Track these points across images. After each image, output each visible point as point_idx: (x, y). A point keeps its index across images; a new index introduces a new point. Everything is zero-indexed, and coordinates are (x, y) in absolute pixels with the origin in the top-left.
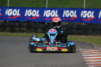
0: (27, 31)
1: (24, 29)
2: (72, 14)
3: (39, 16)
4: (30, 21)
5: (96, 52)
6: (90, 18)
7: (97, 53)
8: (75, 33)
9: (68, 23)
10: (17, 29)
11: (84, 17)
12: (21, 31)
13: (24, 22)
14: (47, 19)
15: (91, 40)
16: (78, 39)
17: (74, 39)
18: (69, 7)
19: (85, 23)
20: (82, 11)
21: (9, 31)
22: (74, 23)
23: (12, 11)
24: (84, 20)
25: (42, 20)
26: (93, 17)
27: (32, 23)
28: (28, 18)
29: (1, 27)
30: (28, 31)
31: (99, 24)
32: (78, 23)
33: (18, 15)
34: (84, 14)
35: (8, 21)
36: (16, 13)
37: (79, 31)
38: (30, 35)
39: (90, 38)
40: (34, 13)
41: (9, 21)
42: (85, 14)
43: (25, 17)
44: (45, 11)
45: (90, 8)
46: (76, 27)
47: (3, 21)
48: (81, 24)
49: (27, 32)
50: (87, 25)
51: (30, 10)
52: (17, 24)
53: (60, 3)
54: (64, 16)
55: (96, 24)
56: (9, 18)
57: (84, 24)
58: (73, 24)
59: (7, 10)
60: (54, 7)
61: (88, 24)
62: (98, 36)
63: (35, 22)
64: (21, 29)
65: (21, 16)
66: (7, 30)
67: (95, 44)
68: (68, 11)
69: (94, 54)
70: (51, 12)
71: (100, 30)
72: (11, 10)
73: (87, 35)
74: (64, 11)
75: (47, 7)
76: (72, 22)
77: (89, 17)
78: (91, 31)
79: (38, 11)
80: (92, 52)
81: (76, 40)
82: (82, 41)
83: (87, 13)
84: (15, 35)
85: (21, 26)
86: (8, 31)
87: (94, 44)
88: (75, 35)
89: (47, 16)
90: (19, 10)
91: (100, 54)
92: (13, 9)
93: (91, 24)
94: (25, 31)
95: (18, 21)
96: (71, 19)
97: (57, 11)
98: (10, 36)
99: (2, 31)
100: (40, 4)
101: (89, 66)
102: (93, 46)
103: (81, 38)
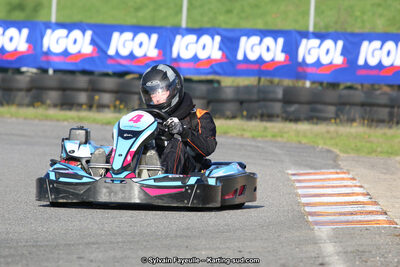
0: (115, 107)
1: (107, 98)
2: (268, 49)
4: (127, 73)
5: (343, 179)
6: (331, 63)
7: (345, 183)
8: (278, 116)
9: (257, 78)
10: (83, 97)
11: (310, 60)
12: (94, 108)
13: (107, 75)
15: (331, 138)
16: (285, 135)
17: (274, 136)
18: (260, 25)
19: (313, 83)
20: (304, 41)
21: (55, 106)
22: (276, 80)
23: (67, 36)
24: (309, 70)
26: (339, 60)
27: (134, 79)
29: (29, 90)
30: (121, 103)
31: (360, 87)
32: (287, 82)
33: (88, 49)
34: (309, 51)
35: (51, 72)
36: (80, 43)
37: (293, 108)
39: (328, 132)
40: (141, 45)
41: (55, 71)
42: (313, 51)
43: (110, 57)
44: (178, 37)
45: (331, 30)
46: (280, 94)
47: (34, 70)
48: (300, 84)
49: (117, 109)
50: (320, 88)
52: (82, 81)
53: (229, 12)
54: (240, 56)
55: (349, 84)
57: (308, 84)
58: (272, 82)
60: (208, 26)
61: (321, 84)
62: (355, 124)
64: (97, 97)
65: (95, 55)
66: (48, 102)
67: (342, 155)
68: (255, 39)
69: (337, 187)
70: (197, 42)
71: (363, 105)
73: (317, 124)
74: (243, 39)
75: (184, 25)
76: (268, 78)
77: (325, 60)
78: (332, 109)
79: (155, 37)
80: (329, 179)
81: (279, 139)
82: (300, 142)
83: (319, 46)
84: (73, 118)
85: (94, 89)
86: (49, 106)
87: (338, 153)
88: (277, 121)
90: (89, 33)
91: (356, 186)
92: (69, 27)
93: (334, 86)
94: (108, 107)
95: (85, 72)
97: (218, 39)
98: (58, 120)
99: (31, 104)
100: (163, 12)
101: (316, 227)
102: (335, 161)
103: (298, 133)
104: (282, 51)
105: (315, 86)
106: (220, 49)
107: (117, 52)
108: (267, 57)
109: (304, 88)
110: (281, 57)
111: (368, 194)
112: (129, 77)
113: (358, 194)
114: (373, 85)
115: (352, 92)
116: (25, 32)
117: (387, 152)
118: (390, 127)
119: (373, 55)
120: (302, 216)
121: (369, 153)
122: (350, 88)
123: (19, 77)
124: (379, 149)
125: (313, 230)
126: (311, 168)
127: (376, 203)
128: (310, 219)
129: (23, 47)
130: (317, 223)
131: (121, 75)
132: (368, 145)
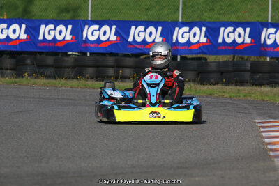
0: (133, 78)
1: (127, 72)
4: (142, 54)
8: (247, 82)
9: (232, 56)
10: (111, 72)
12: (119, 79)
13: (127, 56)
14: (180, 48)
16: (253, 95)
17: (245, 96)
18: (234, 19)
19: (271, 58)
20: (265, 29)
21: (92, 78)
22: (246, 57)
23: (99, 30)
24: (269, 49)
27: (145, 58)
28: (136, 45)
29: (74, 67)
30: (137, 76)
32: (253, 58)
33: (113, 38)
34: (269, 36)
35: (88, 54)
36: (108, 34)
37: (258, 77)
40: (150, 34)
41: (91, 54)
43: (130, 43)
44: (177, 29)
46: (249, 68)
47: (77, 54)
48: (262, 59)
50: (277, 62)
51: (141, 28)
52: (111, 60)
53: (212, 10)
54: (220, 41)
56: (91, 45)
57: (268, 59)
58: (242, 58)
59: (87, 27)
60: (198, 20)
61: (278, 59)
64: (121, 72)
65: (118, 42)
66: (87, 75)
68: (230, 29)
70: (189, 32)
72: (96, 27)
73: (275, 87)
74: (222, 29)
75: (180, 20)
76: (240, 56)
79: (160, 29)
81: (249, 98)
82: (263, 100)
83: (275, 33)
85: (119, 66)
86: (88, 78)
88: (247, 86)
89: (182, 41)
90: (114, 27)
92: (101, 24)
94: (129, 78)
95: (112, 54)
96: (237, 48)
97: (204, 29)
98: (94, 88)
99: (75, 77)
100: (166, 11)
101: (276, 160)
103: (262, 94)
104: (249, 37)
105: (272, 60)
106: (205, 36)
107: (134, 39)
108: (239, 41)
109: (266, 62)
110: (248, 41)
112: (142, 57)
116: (70, 27)
120: (266, 152)
123: (66, 59)
125: (273, 161)
126: (272, 118)
128: (271, 153)
129: (69, 37)
130: (276, 156)
131: (138, 55)
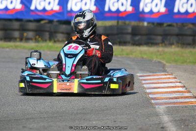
0: (36, 39)
1: (30, 34)
2: (122, 5)
3: (60, 9)
5: (169, 78)
6: (159, 12)
7: (171, 80)
8: (129, 43)
9: (116, 21)
10: (16, 34)
11: (147, 10)
12: (24, 40)
13: (30, 21)
15: (160, 55)
16: (134, 54)
17: (128, 54)
19: (149, 23)
21: (1, 39)
22: (127, 22)
25: (65, 17)
27: (45, 23)
30: (39, 37)
31: (175, 25)
32: (134, 23)
37: (137, 38)
38: (42, 47)
39: (158, 51)
40: (49, 3)
42: (148, 5)
43: (32, 11)
46: (130, 30)
48: (141, 24)
49: (37, 41)
50: (152, 26)
52: (16, 25)
55: (169, 23)
57: (146, 24)
58: (125, 23)
61: (153, 23)
62: (173, 46)
63: (51, 22)
64: (25, 34)
65: (23, 10)
67: (167, 64)
69: (166, 83)
70: (82, 1)
71: (177, 35)
73: (151, 46)
76: (123, 21)
78: (159, 38)
80: (161, 78)
81: (131, 56)
82: (143, 58)
83: (152, 2)
84: (12, 46)
85: (23, 29)
87: (165, 63)
88: (129, 46)
91: (177, 82)
93: (160, 24)
94: (32, 39)
95: (17, 20)
98: (3, 48)
101: (156, 106)
102: (163, 68)
103: (141, 52)
104: (131, 5)
105: (149, 25)
106: (95, 5)
107: (36, 8)
108: (122, 9)
109: (143, 26)
110: (130, 9)
111: (184, 87)
112: (42, 22)
113: (179, 87)
114: (183, 24)
115: (171, 28)
117: (193, 62)
118: (194, 48)
119: (183, 6)
120: (148, 100)
121: (183, 63)
122: (170, 25)
124: (188, 61)
125: (155, 108)
126: (151, 72)
127: (189, 92)
128: (153, 102)
131: (38, 21)
132: (182, 58)
